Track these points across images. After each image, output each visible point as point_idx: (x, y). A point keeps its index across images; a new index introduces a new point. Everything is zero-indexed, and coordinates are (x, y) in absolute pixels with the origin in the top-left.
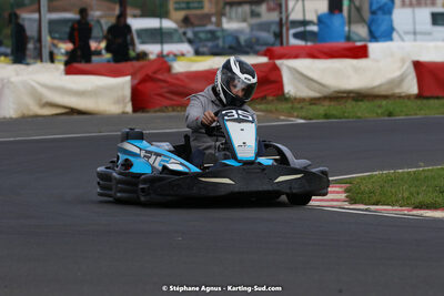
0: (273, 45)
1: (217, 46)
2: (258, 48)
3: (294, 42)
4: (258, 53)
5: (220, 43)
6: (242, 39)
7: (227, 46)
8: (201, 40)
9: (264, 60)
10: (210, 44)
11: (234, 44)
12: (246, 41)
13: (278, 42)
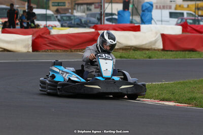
0: (97, 24)
1: (71, 23)
2: (90, 25)
3: (106, 23)
4: (90, 27)
5: (73, 22)
6: (83, 20)
7: (76, 23)
8: (64, 20)
9: (93, 30)
10: (68, 22)
11: (79, 23)
12: (84, 21)
13: (99, 23)
